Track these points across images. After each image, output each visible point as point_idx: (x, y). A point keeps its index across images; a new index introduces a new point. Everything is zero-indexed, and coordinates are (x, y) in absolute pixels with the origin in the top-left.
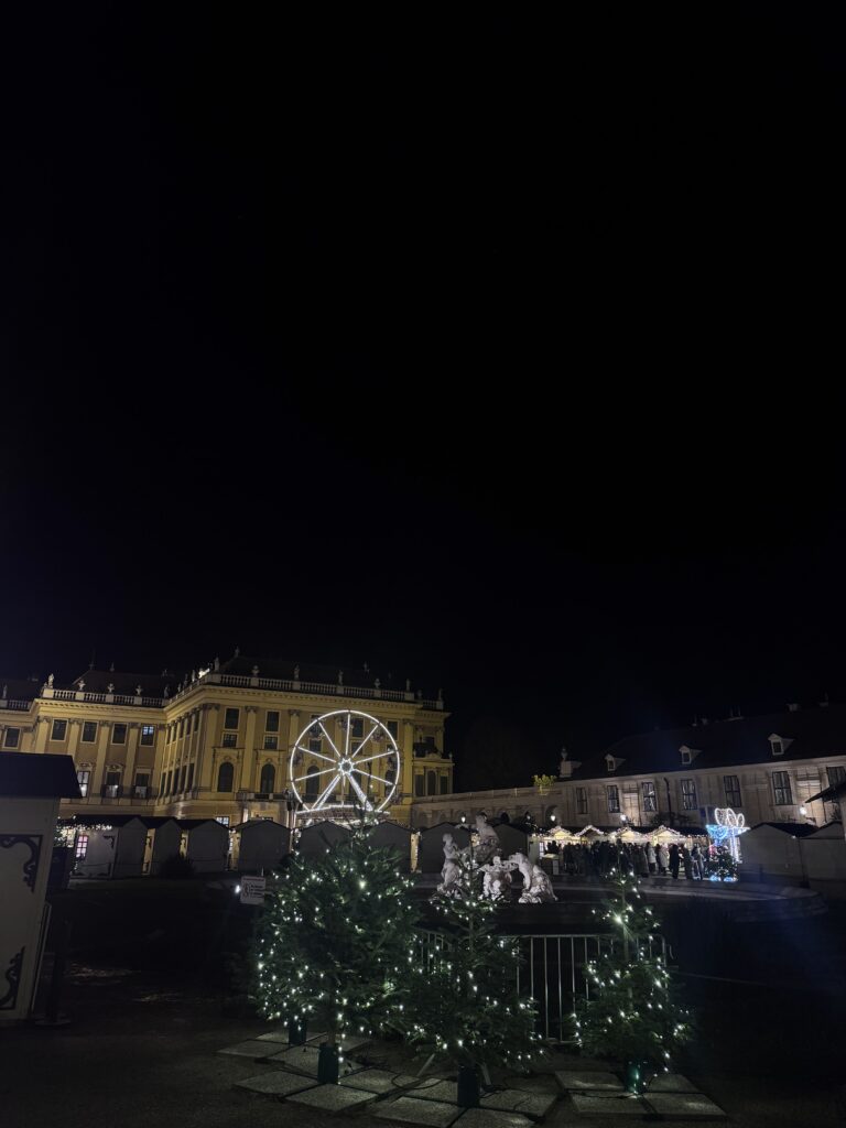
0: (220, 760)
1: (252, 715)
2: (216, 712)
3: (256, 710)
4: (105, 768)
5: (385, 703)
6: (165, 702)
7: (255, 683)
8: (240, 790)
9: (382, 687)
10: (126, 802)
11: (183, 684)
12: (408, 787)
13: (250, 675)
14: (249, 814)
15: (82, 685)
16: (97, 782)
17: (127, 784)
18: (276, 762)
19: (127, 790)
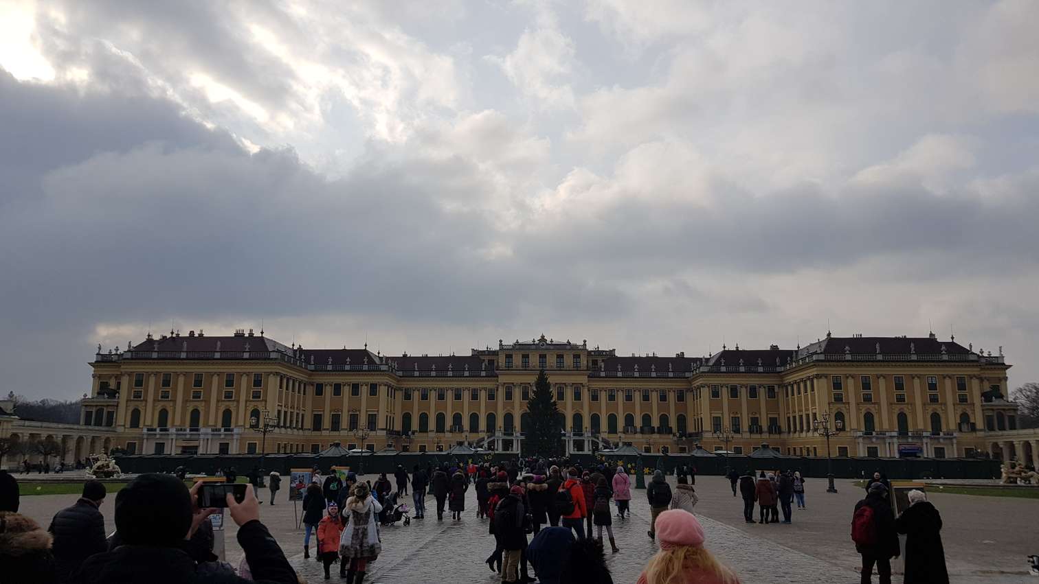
0: (834, 410)
2: (825, 380)
3: (853, 376)
4: (748, 414)
5: (953, 364)
6: (778, 369)
7: (849, 357)
8: (851, 429)
9: (948, 352)
10: (765, 436)
11: (792, 358)
12: (980, 424)
13: (844, 352)
14: (861, 445)
15: (723, 361)
16: (745, 424)
17: (764, 424)
18: (873, 411)
19: (765, 428)
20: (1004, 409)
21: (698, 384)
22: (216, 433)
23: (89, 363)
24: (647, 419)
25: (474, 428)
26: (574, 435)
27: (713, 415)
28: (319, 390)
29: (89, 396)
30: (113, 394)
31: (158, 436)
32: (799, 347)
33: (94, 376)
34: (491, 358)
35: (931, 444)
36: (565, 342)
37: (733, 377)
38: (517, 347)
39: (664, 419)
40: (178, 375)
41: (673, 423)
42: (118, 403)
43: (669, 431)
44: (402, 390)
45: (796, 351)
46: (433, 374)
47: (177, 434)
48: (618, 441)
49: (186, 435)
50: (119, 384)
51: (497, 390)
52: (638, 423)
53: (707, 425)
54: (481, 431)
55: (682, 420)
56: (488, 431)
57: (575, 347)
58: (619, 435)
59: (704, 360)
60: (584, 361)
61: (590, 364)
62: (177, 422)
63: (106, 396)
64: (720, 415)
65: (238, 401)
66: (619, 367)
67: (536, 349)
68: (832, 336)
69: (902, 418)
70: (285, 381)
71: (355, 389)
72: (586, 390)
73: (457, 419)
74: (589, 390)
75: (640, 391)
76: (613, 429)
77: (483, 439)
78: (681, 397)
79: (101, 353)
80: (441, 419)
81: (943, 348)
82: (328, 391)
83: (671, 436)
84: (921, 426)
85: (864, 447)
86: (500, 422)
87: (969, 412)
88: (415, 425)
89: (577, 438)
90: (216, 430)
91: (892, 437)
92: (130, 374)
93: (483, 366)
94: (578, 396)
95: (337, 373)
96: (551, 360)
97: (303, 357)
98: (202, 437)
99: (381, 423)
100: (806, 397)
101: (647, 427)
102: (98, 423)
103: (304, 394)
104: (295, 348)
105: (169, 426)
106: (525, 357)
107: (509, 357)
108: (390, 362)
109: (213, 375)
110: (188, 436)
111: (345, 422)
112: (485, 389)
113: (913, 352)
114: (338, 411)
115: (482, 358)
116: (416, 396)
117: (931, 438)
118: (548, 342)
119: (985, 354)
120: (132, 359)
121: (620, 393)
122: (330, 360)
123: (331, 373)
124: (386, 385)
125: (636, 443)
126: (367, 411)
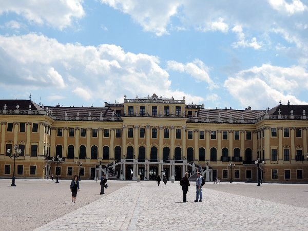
4: (295, 148)
15: (280, 112)
16: (293, 154)
21: (262, 127)
24: (225, 151)
26: (175, 162)
27: (272, 149)
34: (118, 108)
36: (171, 98)
37: (286, 122)
38: (137, 101)
39: (237, 152)
41: (243, 154)
43: (241, 159)
44: (55, 129)
46: (78, 118)
48: (205, 165)
51: (122, 131)
53: (268, 155)
54: (111, 159)
55: (249, 152)
56: (115, 159)
57: (177, 102)
60: (183, 111)
61: (187, 114)
64: (276, 148)
67: (150, 103)
71: (23, 127)
72: (184, 131)
73: (94, 150)
74: (186, 131)
75: (221, 132)
76: (202, 158)
77: (112, 164)
78: (249, 135)
80: (83, 149)
83: (242, 163)
86: (124, 152)
88: (65, 152)
89: (178, 164)
93: (113, 114)
94: (178, 135)
95: (10, 115)
96: (161, 110)
99: (42, 151)
101: (225, 156)
106: (143, 108)
108: (47, 109)
112: (114, 129)
114: (10, 142)
115: (112, 108)
116: (66, 133)
118: (159, 97)
121: (208, 134)
122: (5, 106)
123: (6, 115)
124: (45, 125)
125: (218, 167)
126: (31, 143)
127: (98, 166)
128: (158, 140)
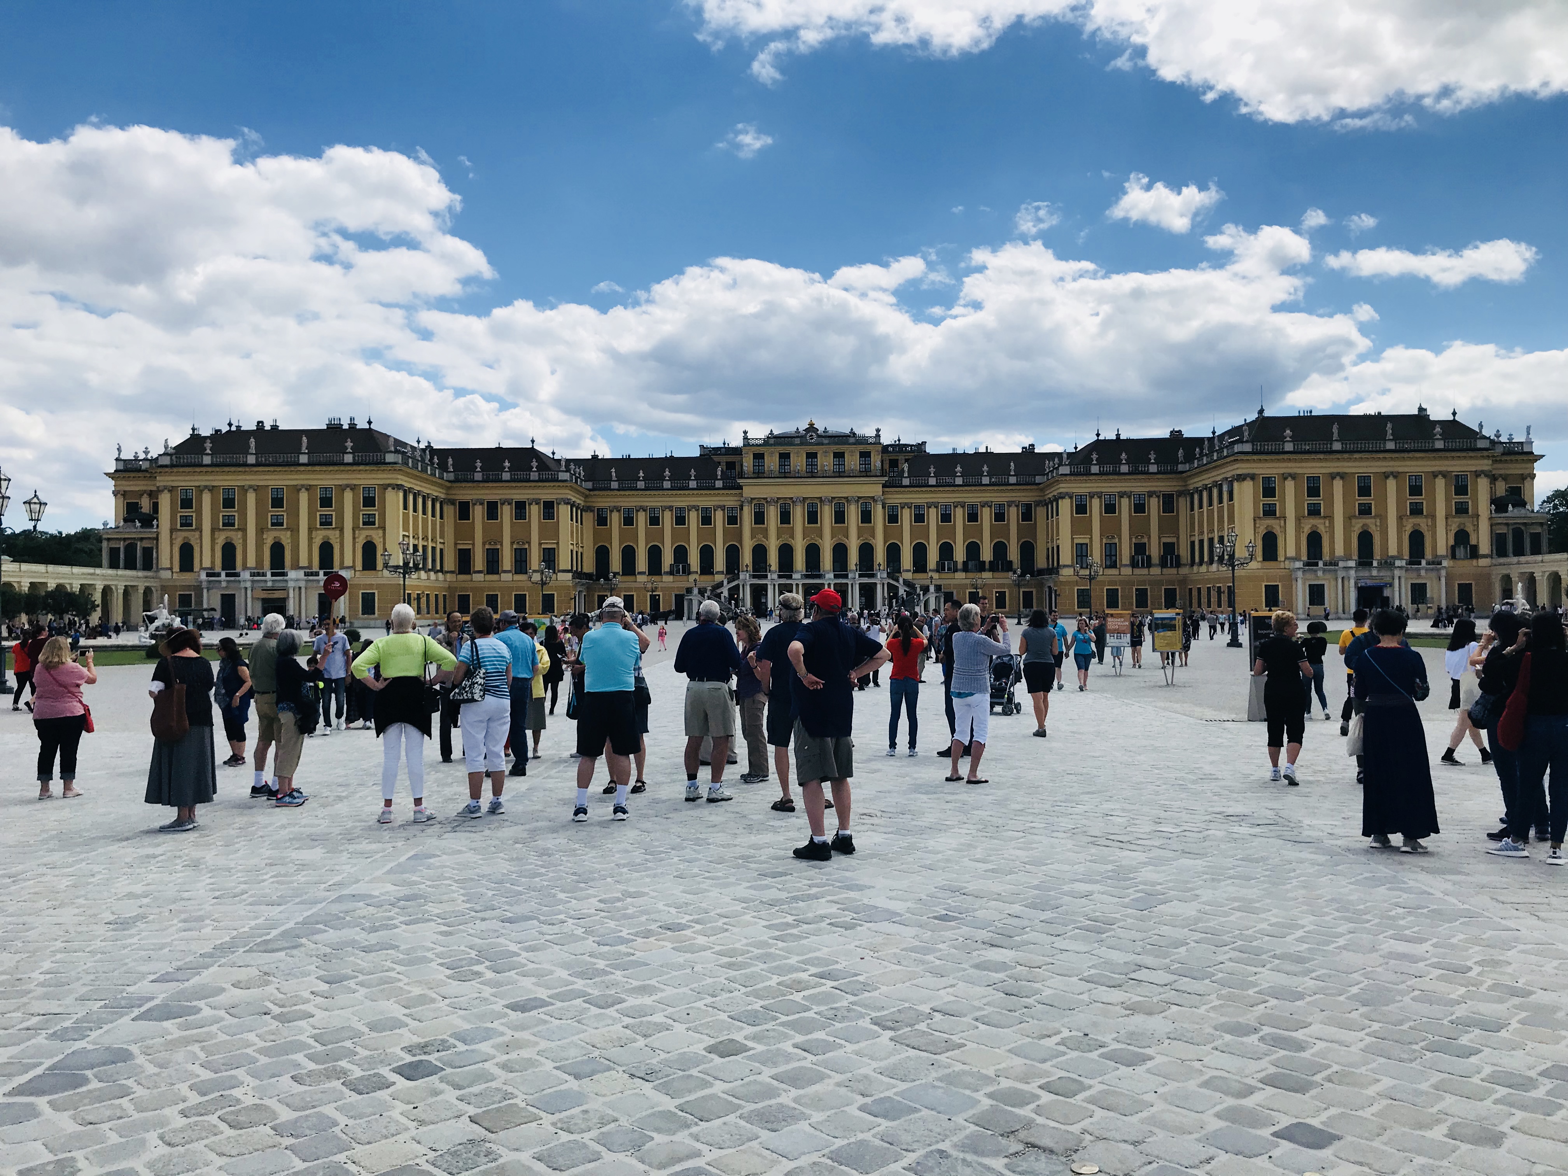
0: (1262, 531)
1: (1290, 485)
2: (1251, 483)
3: (1294, 477)
4: (1131, 539)
5: (1448, 454)
6: (1181, 467)
7: (1289, 447)
8: (1286, 558)
9: (1445, 437)
10: (1156, 571)
11: (1202, 449)
12: (1485, 547)
13: (1282, 439)
14: (1300, 581)
15: (1095, 456)
16: (1125, 553)
17: (1155, 551)
18: (1322, 529)
19: (1155, 559)
20: (1525, 524)
21: (1055, 493)
22: (311, 578)
23: (106, 474)
24: (973, 550)
25: (707, 567)
26: (860, 576)
27: (1076, 541)
28: (464, 511)
29: (112, 524)
30: (148, 521)
31: (224, 584)
32: (1214, 433)
33: (115, 493)
34: (731, 458)
35: (1406, 579)
36: (847, 431)
37: (1111, 481)
38: (772, 441)
39: (1000, 549)
40: (244, 490)
41: (1014, 554)
42: (158, 534)
43: (1008, 567)
44: (592, 511)
45: (1209, 439)
46: (641, 484)
47: (253, 581)
48: (927, 582)
49: (266, 581)
50: (155, 507)
51: (741, 509)
52: (960, 555)
53: (1066, 556)
54: (718, 573)
55: (1027, 550)
56: (728, 573)
57: (862, 440)
58: (930, 574)
59: (1065, 456)
60: (876, 461)
61: (886, 466)
62: (251, 562)
63: (138, 524)
64: (1087, 541)
65: (342, 530)
66: (932, 470)
67: (802, 444)
68: (1267, 414)
69: (1365, 539)
70: (411, 497)
71: (520, 509)
72: (879, 507)
73: (681, 554)
74: (884, 507)
75: (963, 507)
76: (920, 565)
77: (721, 585)
78: (1027, 514)
79: (123, 457)
80: (655, 554)
81: (1438, 429)
82: (478, 513)
83: (1011, 573)
84: (1393, 551)
85: (1304, 584)
86: (747, 558)
87: (1469, 529)
88: (616, 563)
89: (866, 580)
90: (312, 574)
91: (1347, 568)
92: (171, 490)
93: (719, 473)
94: (866, 517)
95: (490, 484)
96: (826, 461)
97: (436, 460)
98: (291, 584)
99: (564, 561)
100: (1221, 510)
101: (973, 562)
102: (130, 565)
103: (441, 517)
104: (422, 446)
105: (239, 568)
106: (785, 457)
107: (759, 457)
108: (572, 466)
109: (299, 490)
110: (270, 584)
111: (507, 561)
112: (723, 508)
113: (1389, 436)
114: (495, 544)
115: (716, 459)
116: (615, 519)
117: (1407, 570)
118: (821, 431)
119: (1504, 439)
120: (172, 466)
121: (933, 511)
122: (479, 464)
123: (481, 485)
124: (567, 503)
125: (956, 586)
126: (540, 544)
127: (689, 591)
128: (821, 529)
